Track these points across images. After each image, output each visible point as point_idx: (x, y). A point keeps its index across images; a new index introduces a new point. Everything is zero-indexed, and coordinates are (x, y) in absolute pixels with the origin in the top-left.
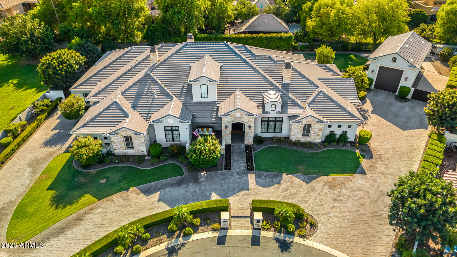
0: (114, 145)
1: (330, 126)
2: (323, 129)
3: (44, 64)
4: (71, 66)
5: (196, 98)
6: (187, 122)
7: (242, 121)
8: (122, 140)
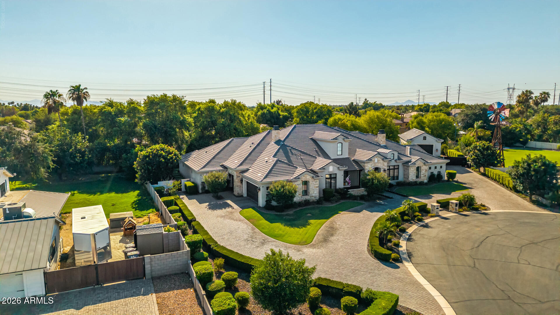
1: (430, 168)
2: (427, 169)
5: (333, 156)
6: (345, 167)
7: (378, 166)
8: (301, 186)
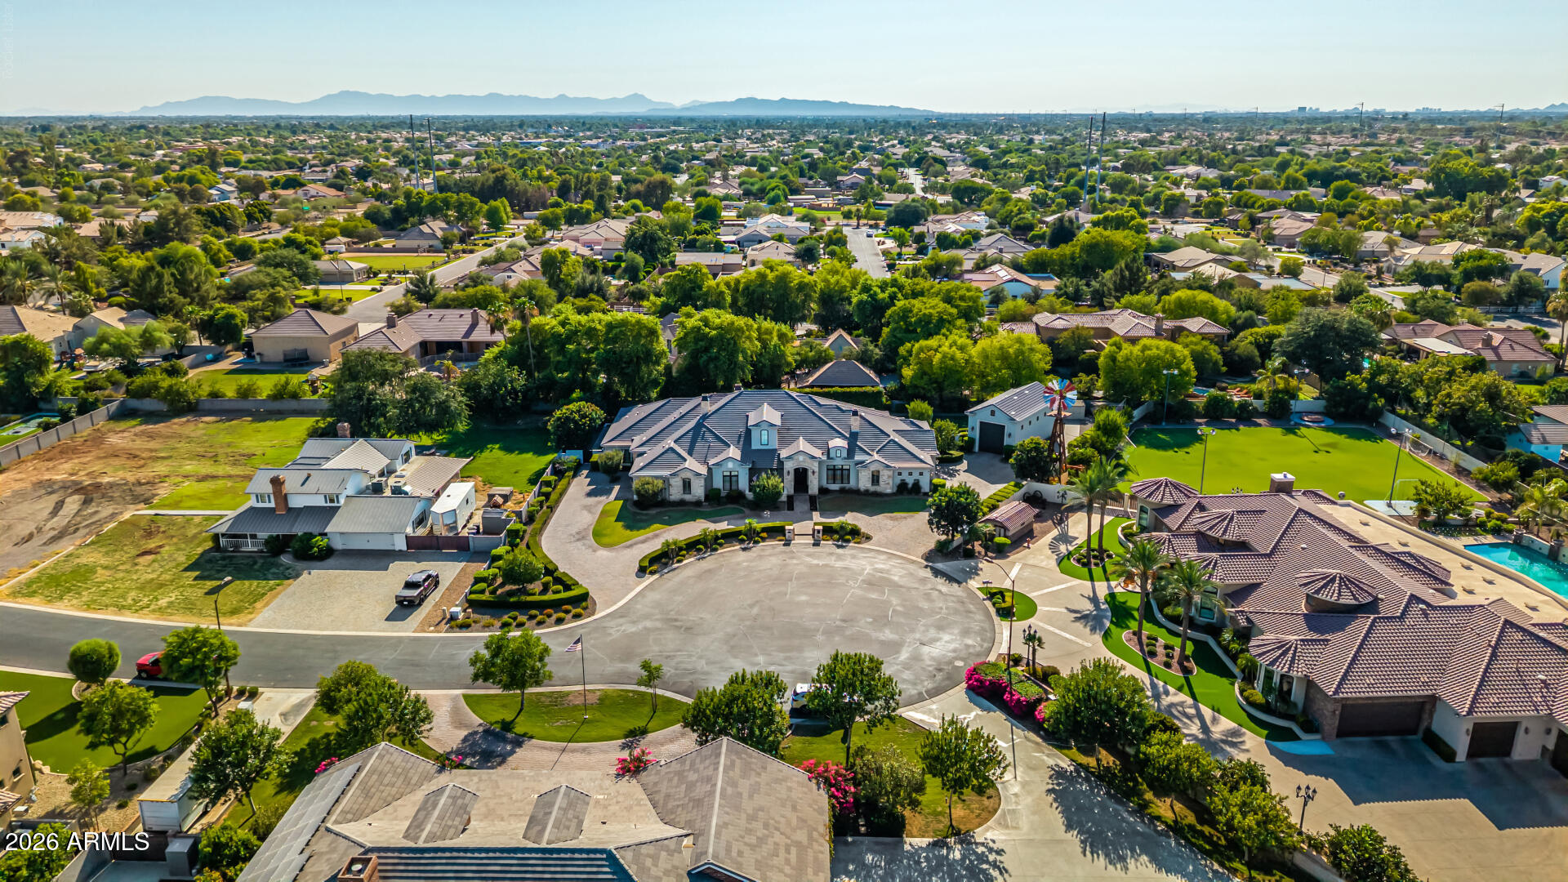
0: (671, 489)
1: (900, 474)
3: (559, 419)
5: (755, 446)
6: (745, 465)
7: (805, 465)
8: (681, 483)
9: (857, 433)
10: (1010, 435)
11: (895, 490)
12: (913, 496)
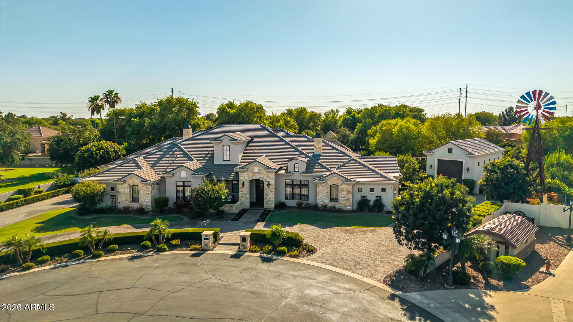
0: (119, 196)
1: (360, 190)
2: (351, 191)
4: (108, 152)
5: (217, 161)
6: (200, 174)
7: (260, 177)
8: (128, 190)
9: (319, 155)
10: (468, 170)
11: (355, 207)
12: (375, 214)
